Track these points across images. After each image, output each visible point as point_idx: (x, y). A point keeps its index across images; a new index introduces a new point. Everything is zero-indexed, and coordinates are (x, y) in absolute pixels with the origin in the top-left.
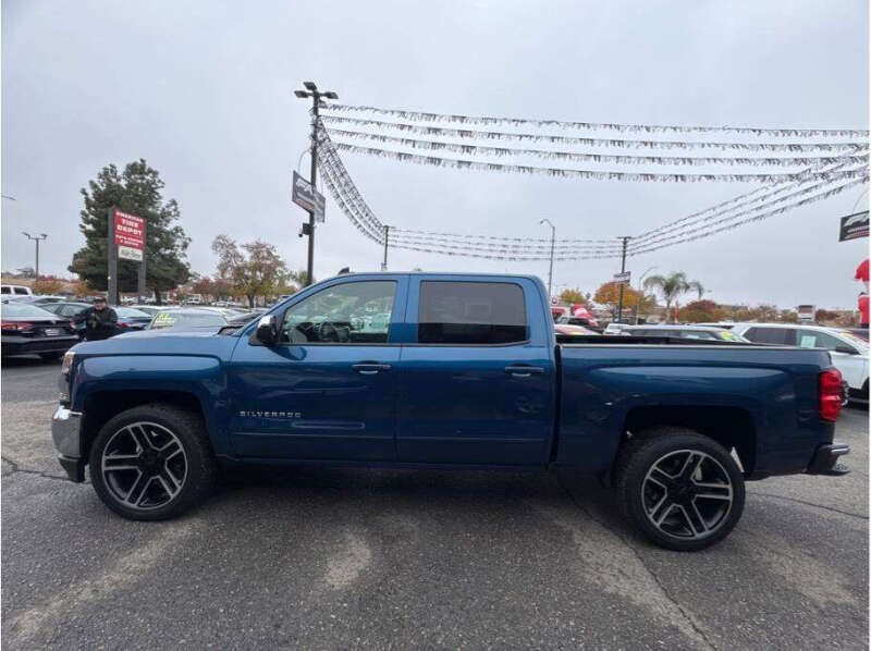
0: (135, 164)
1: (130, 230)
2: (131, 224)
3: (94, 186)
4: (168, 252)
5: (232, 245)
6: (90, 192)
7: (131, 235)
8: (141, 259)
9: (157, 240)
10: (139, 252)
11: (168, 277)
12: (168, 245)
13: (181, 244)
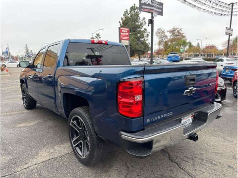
0: (132, 7)
1: (125, 34)
2: (125, 31)
3: (122, 19)
4: (142, 39)
5: (163, 32)
6: (121, 22)
7: (125, 36)
8: (128, 44)
9: (139, 35)
10: (128, 42)
11: (142, 49)
12: (143, 36)
13: (146, 35)
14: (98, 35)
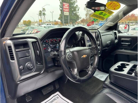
1: (66, 7)
2: (66, 5)
4: (75, 12)
7: (66, 9)
8: (68, 15)
9: (73, 9)
10: (68, 13)
11: (75, 19)
12: (75, 10)
13: (77, 10)
14: (44, 9)
